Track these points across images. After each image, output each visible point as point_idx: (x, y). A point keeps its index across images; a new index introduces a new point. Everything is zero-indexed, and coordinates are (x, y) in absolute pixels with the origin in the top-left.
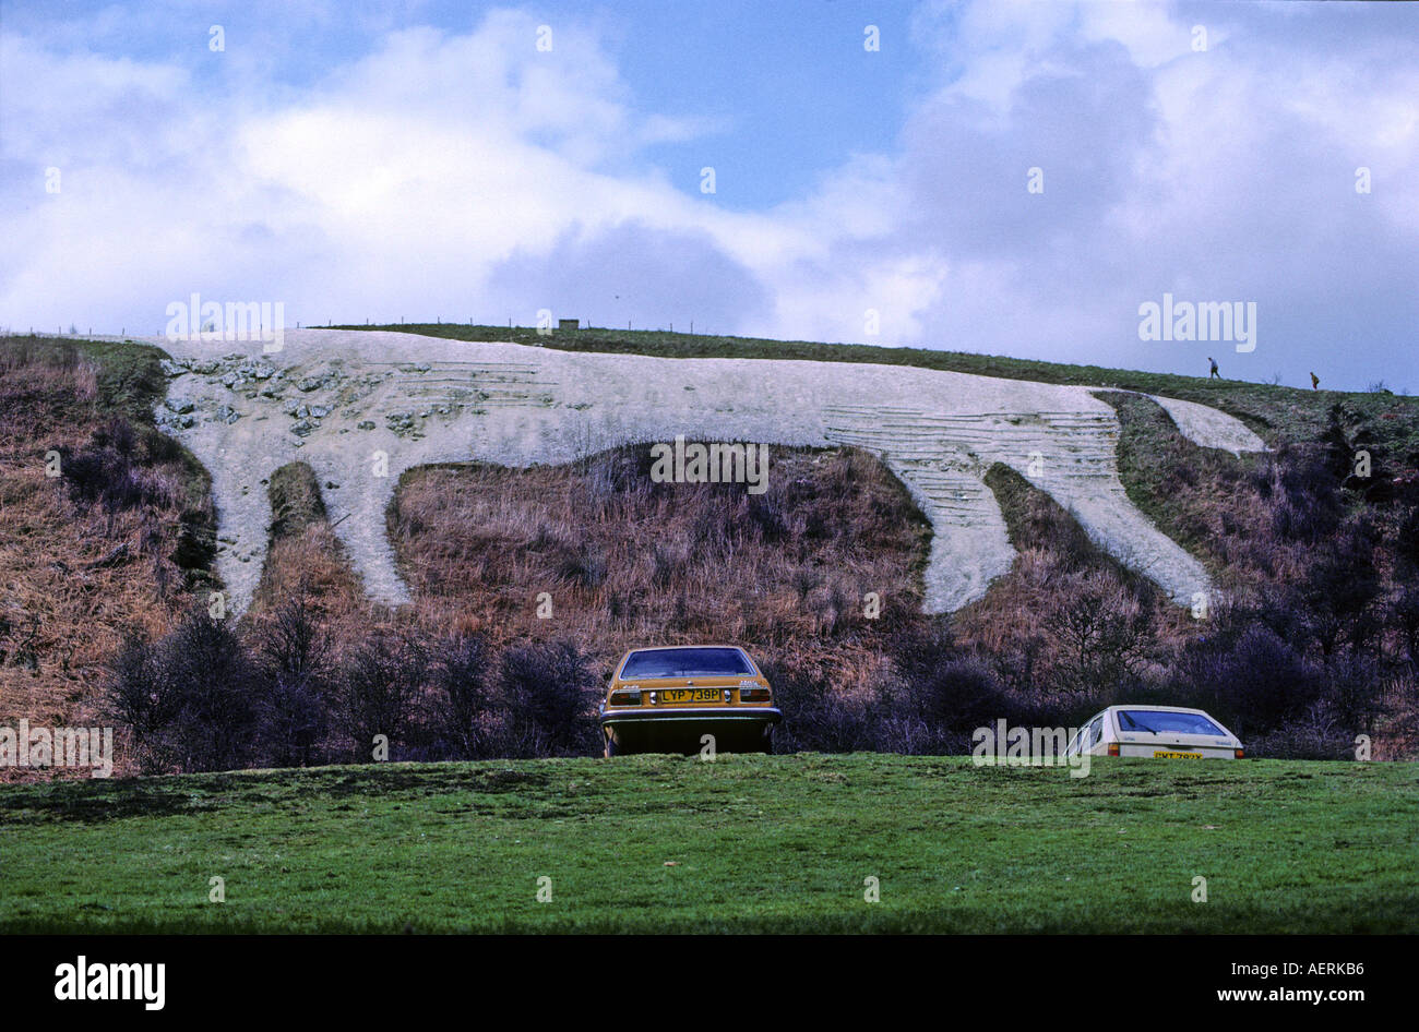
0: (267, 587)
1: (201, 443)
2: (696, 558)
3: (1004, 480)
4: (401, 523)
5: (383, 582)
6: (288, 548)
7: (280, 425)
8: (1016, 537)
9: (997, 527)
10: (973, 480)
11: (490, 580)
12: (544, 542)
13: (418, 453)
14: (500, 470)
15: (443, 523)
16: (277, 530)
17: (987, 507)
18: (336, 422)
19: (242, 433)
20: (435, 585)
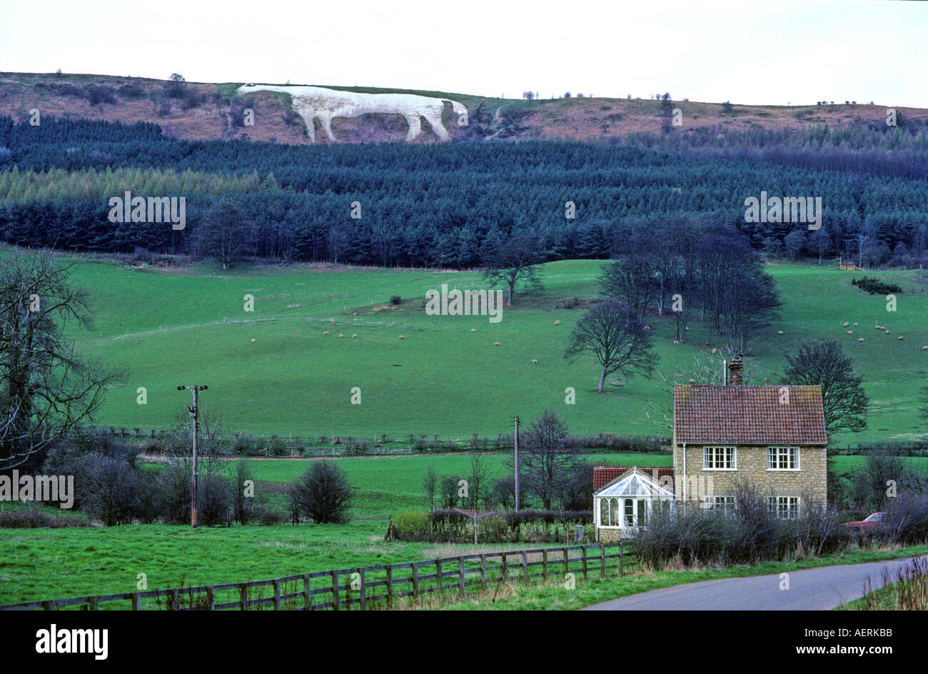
0: (316, 138)
1: (301, 112)
2: (374, 132)
3: (423, 119)
4: (333, 127)
5: (331, 137)
6: (318, 132)
7: (312, 109)
8: (422, 129)
9: (419, 126)
10: (418, 119)
11: (346, 137)
12: (353, 130)
13: (334, 114)
14: (346, 118)
15: (339, 127)
16: (316, 128)
17: (419, 123)
18: (320, 108)
19: (307, 111)
20: (338, 138)
